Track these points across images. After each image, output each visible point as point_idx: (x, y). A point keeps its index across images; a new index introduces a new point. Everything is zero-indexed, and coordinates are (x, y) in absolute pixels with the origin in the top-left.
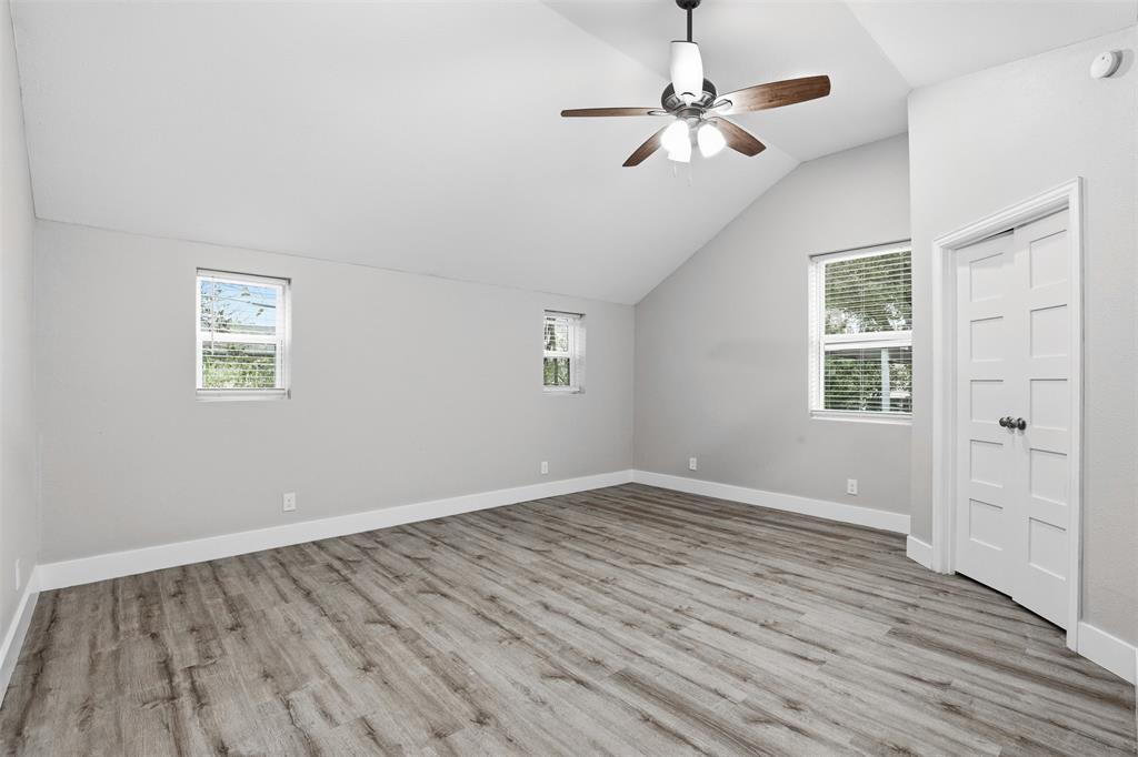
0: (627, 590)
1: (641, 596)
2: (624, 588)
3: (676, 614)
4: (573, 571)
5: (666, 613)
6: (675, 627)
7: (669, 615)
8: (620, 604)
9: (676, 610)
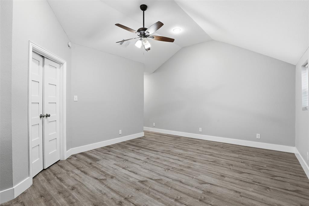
0: (160, 167)
1: (156, 165)
2: (162, 167)
3: (147, 161)
4: (181, 172)
5: (149, 161)
6: (148, 159)
7: (148, 161)
8: (161, 162)
9: (146, 162)
